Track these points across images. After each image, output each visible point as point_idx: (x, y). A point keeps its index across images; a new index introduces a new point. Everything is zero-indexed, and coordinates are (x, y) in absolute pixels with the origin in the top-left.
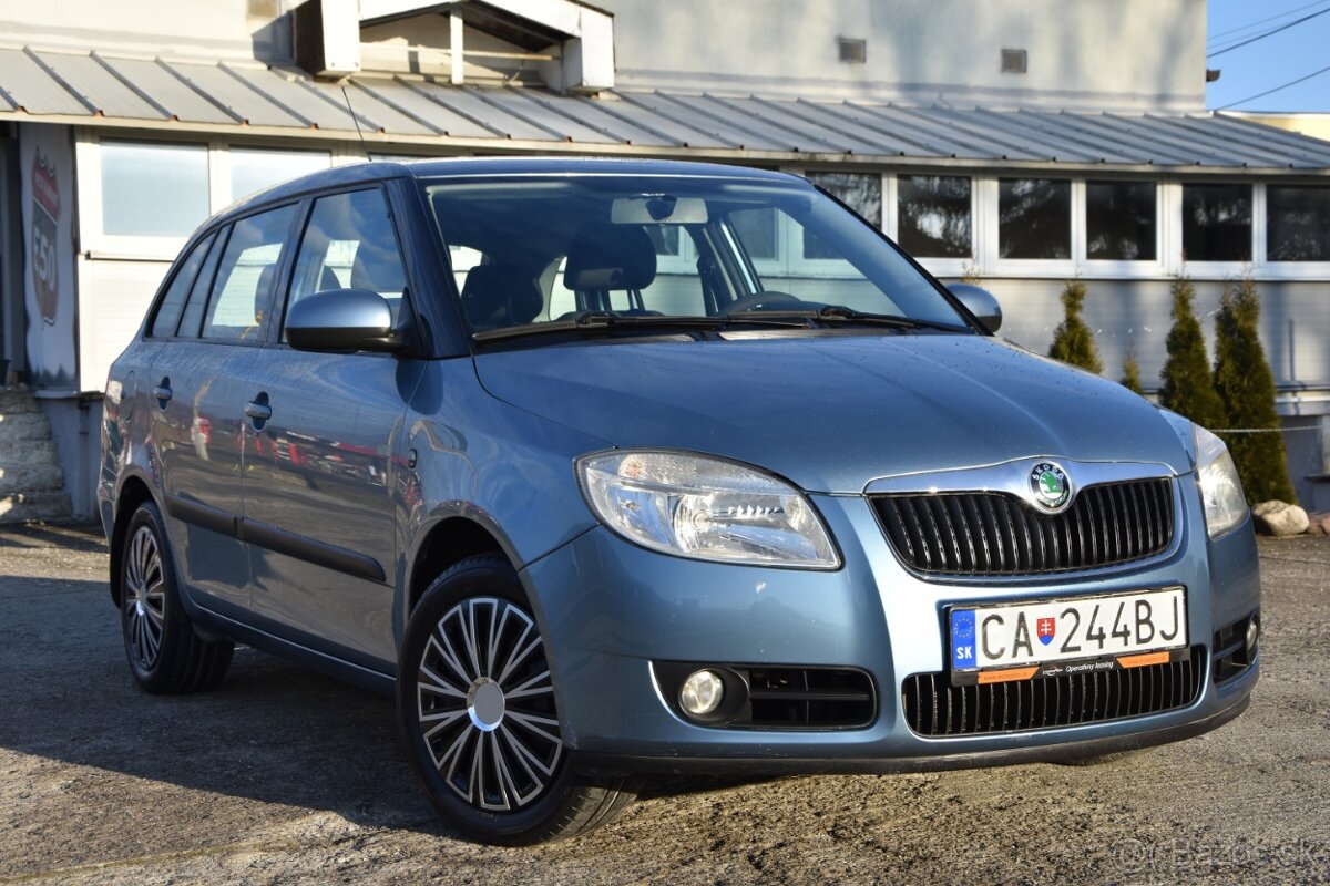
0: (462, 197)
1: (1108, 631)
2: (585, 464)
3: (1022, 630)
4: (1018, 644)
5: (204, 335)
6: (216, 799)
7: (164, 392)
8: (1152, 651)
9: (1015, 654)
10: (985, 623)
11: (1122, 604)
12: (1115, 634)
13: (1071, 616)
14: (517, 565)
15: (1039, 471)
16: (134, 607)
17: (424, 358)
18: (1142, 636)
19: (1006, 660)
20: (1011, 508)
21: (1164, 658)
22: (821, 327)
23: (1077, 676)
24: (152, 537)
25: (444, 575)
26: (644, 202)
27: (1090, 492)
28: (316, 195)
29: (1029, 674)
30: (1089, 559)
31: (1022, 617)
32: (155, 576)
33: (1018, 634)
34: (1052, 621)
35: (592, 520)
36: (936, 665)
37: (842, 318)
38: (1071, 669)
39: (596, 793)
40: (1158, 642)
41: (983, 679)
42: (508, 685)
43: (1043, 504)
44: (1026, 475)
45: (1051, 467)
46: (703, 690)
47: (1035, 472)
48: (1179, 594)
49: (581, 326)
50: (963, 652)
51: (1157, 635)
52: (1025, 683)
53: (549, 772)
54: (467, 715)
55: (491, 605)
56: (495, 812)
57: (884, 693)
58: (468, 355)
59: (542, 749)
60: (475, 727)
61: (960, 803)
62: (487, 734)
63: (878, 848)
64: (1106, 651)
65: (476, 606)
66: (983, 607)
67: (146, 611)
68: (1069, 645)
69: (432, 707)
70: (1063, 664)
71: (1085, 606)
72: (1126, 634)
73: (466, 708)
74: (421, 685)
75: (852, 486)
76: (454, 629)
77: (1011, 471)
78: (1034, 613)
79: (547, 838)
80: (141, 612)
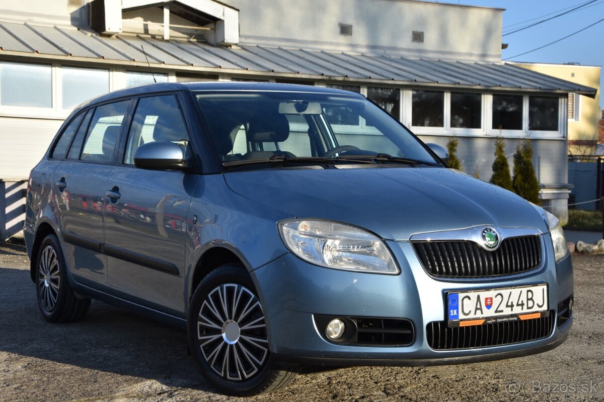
0: (211, 100)
1: (515, 304)
2: (282, 225)
3: (479, 303)
4: (477, 309)
5: (81, 158)
6: (97, 373)
7: (62, 184)
8: (533, 313)
9: (475, 314)
10: (463, 300)
11: (521, 292)
12: (518, 305)
13: (499, 297)
14: (249, 270)
15: (486, 231)
16: (44, 283)
17: (199, 174)
18: (529, 306)
19: (472, 316)
20: (473, 247)
21: (538, 316)
22: (378, 163)
23: (501, 323)
24: (53, 250)
25: (211, 273)
26: (294, 104)
27: (506, 241)
28: (140, 96)
29: (481, 322)
30: (506, 271)
31: (479, 297)
32: (55, 269)
33: (477, 305)
34: (491, 299)
35: (286, 250)
36: (441, 318)
37: (386, 159)
38: (499, 320)
39: (283, 373)
40: (536, 309)
41: (462, 324)
42: (241, 324)
43: (487, 246)
44: (480, 233)
45: (491, 230)
46: (336, 328)
47: (484, 232)
48: (545, 287)
49: (272, 161)
50: (453, 312)
51: (536, 305)
52: (479, 326)
53: (261, 363)
54: (222, 336)
55: (235, 287)
56: (234, 381)
57: (418, 330)
58: (221, 173)
59: (258, 353)
60: (225, 342)
61: (438, 378)
62: (231, 346)
63: (407, 399)
64: (513, 312)
65: (227, 287)
66: (462, 292)
67: (50, 285)
68: (498, 310)
69: (204, 333)
70: (496, 318)
71: (505, 292)
72: (522, 305)
73: (221, 333)
74: (199, 323)
75: (403, 237)
76: (216, 297)
77: (473, 231)
78: (484, 295)
79: (259, 393)
80: (47, 285)
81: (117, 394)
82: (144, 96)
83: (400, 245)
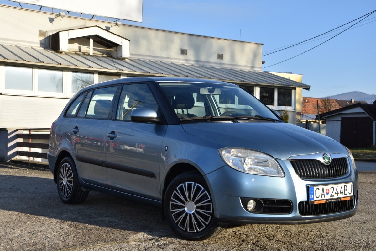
0: (165, 86)
1: (339, 192)
2: (222, 151)
3: (323, 191)
4: (322, 195)
5: (87, 117)
7: (76, 130)
8: (347, 197)
9: (321, 197)
10: (316, 190)
11: (342, 186)
12: (340, 193)
13: (332, 188)
14: (203, 174)
15: (324, 155)
16: (63, 182)
17: (166, 125)
18: (345, 193)
19: (320, 198)
20: (319, 163)
21: (349, 199)
22: (257, 120)
23: (332, 202)
24: (69, 165)
25: (176, 178)
26: (207, 89)
27: (333, 160)
28: (124, 84)
29: (324, 202)
30: (334, 176)
31: (323, 188)
32: (70, 175)
33: (322, 193)
34: (329, 190)
36: (305, 199)
37: (259, 118)
38: (332, 201)
39: (219, 228)
40: (348, 195)
41: (316, 203)
42: (196, 203)
43: (325, 162)
44: (322, 155)
45: (326, 154)
46: (251, 205)
47: (323, 155)
48: (352, 184)
49: (204, 118)
50: (311, 196)
51: (348, 193)
52: (323, 204)
53: (207, 223)
54: (185, 210)
55: (192, 184)
56: (191, 233)
57: (294, 206)
58: (180, 124)
59: (206, 218)
60: (187, 213)
61: (290, 231)
62: (190, 214)
63: (281, 242)
64: (338, 197)
65: (187, 184)
66: (316, 186)
67: (67, 183)
68: (332, 195)
69: (174, 208)
70: (331, 199)
71: (335, 186)
72: (342, 193)
73: (184, 208)
74: (171, 202)
76: (181, 189)
77: (318, 155)
78: (326, 187)
79: (205, 239)
80: (65, 184)
81: (130, 240)
82: (125, 84)
83: (285, 162)
